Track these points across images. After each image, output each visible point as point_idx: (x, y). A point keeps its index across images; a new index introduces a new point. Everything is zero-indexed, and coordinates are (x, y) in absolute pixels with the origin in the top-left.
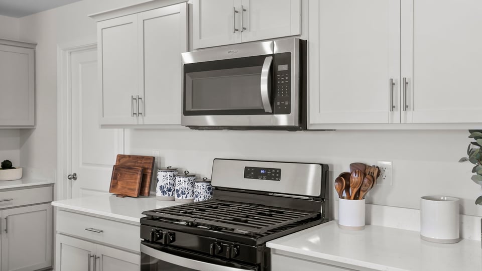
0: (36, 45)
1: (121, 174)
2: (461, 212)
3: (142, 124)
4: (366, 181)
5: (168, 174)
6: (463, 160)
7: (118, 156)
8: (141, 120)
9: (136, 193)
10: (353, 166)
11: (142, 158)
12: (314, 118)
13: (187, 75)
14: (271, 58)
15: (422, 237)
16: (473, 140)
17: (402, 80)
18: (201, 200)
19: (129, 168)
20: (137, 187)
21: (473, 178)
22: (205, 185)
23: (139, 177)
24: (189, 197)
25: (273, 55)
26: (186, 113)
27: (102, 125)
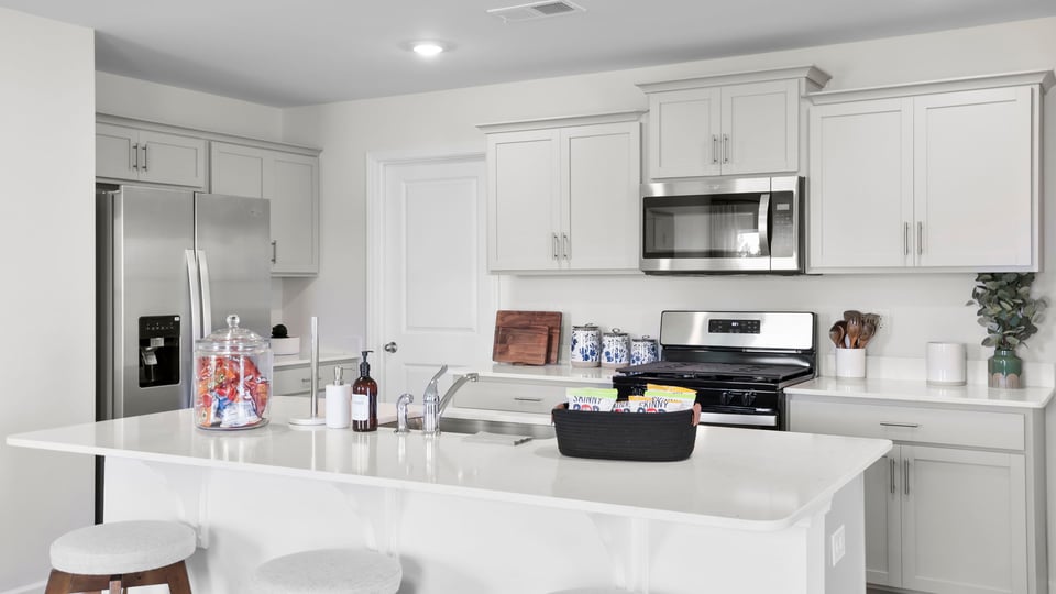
0: (321, 151)
1: (514, 337)
2: (966, 357)
3: (566, 268)
4: (865, 328)
5: (590, 333)
6: (970, 303)
7: (498, 313)
8: (564, 264)
9: (543, 360)
10: (847, 314)
11: (543, 314)
12: (816, 262)
13: (647, 210)
14: (768, 196)
15: (928, 382)
16: (981, 283)
17: (916, 225)
18: (644, 362)
19: (527, 328)
20: (543, 351)
21: (979, 321)
22: (649, 344)
23: (545, 338)
24: (624, 362)
25: (771, 193)
26: (647, 255)
27: (492, 271)
